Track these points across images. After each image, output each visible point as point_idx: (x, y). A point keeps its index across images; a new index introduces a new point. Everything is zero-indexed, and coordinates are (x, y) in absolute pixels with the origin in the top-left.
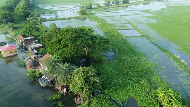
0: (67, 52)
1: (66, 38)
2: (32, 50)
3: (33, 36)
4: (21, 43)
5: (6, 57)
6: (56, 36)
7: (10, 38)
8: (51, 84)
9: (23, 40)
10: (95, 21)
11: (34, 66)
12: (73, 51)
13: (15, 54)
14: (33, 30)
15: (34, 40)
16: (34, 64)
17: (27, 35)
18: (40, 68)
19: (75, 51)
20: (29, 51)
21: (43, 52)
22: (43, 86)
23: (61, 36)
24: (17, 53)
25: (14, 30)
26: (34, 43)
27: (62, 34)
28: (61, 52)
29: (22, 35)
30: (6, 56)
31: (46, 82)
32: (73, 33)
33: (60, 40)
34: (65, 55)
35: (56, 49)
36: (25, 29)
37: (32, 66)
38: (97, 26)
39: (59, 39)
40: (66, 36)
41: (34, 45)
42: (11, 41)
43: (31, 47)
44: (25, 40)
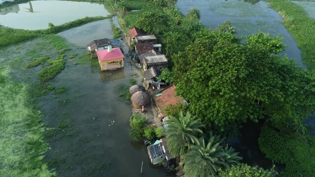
0: (219, 111)
1: (222, 77)
2: (148, 67)
3: (154, 33)
4: (132, 46)
5: (104, 71)
6: (201, 66)
7: (118, 29)
8: (170, 165)
9: (137, 41)
10: (281, 10)
11: (145, 107)
12: (233, 111)
13: (119, 66)
14: (156, 21)
15: (155, 44)
16: (146, 102)
17: (145, 29)
18: (155, 113)
19: (237, 113)
20: (142, 65)
21: (166, 79)
22: (154, 164)
23: (210, 66)
24: (123, 66)
25: (127, 13)
26: (153, 51)
27: (213, 63)
28: (205, 107)
29: (136, 28)
30: (104, 69)
31: (162, 157)
32: (241, 65)
33: (208, 78)
34: (213, 116)
35: (193, 94)
36: (143, 18)
37: (141, 106)
38: (285, 23)
39: (205, 73)
40: (224, 72)
41: (153, 57)
42: (118, 35)
43: (146, 60)
44: (139, 41)
